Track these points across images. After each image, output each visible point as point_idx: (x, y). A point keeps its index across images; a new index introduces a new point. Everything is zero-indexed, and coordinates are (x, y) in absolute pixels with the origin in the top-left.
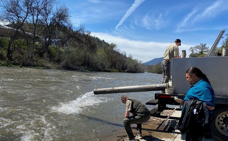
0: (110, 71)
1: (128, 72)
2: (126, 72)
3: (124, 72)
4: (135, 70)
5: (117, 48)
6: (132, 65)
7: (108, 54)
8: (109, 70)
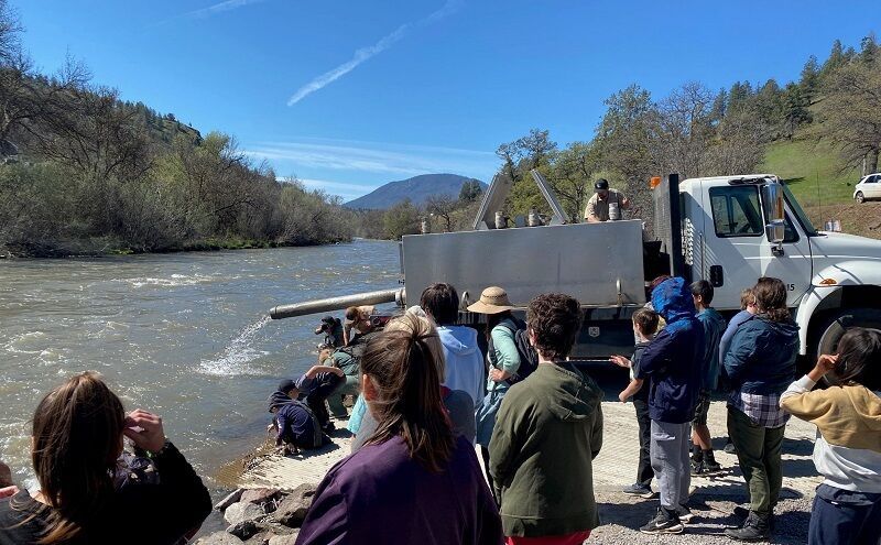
0: (215, 249)
1: (287, 244)
2: (282, 245)
3: (273, 246)
4: (314, 236)
5: (238, 153)
6: (305, 218)
7: (201, 177)
8: (212, 242)
